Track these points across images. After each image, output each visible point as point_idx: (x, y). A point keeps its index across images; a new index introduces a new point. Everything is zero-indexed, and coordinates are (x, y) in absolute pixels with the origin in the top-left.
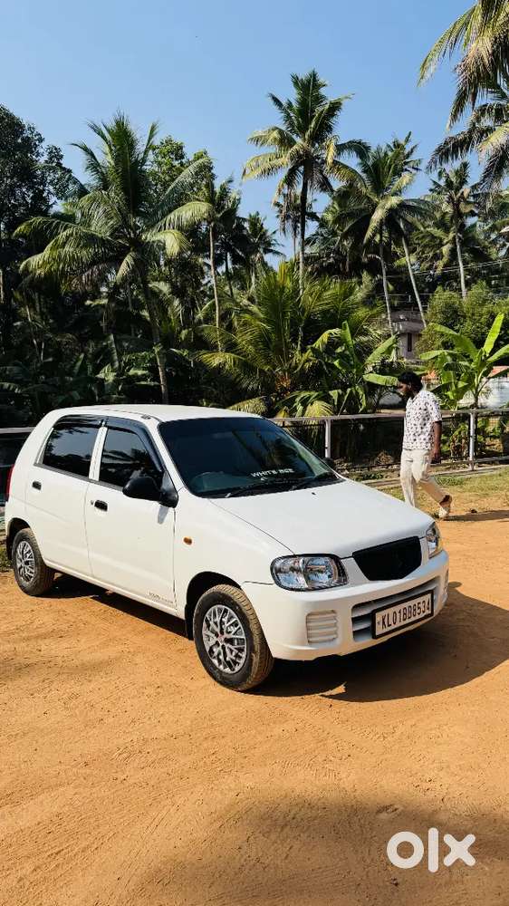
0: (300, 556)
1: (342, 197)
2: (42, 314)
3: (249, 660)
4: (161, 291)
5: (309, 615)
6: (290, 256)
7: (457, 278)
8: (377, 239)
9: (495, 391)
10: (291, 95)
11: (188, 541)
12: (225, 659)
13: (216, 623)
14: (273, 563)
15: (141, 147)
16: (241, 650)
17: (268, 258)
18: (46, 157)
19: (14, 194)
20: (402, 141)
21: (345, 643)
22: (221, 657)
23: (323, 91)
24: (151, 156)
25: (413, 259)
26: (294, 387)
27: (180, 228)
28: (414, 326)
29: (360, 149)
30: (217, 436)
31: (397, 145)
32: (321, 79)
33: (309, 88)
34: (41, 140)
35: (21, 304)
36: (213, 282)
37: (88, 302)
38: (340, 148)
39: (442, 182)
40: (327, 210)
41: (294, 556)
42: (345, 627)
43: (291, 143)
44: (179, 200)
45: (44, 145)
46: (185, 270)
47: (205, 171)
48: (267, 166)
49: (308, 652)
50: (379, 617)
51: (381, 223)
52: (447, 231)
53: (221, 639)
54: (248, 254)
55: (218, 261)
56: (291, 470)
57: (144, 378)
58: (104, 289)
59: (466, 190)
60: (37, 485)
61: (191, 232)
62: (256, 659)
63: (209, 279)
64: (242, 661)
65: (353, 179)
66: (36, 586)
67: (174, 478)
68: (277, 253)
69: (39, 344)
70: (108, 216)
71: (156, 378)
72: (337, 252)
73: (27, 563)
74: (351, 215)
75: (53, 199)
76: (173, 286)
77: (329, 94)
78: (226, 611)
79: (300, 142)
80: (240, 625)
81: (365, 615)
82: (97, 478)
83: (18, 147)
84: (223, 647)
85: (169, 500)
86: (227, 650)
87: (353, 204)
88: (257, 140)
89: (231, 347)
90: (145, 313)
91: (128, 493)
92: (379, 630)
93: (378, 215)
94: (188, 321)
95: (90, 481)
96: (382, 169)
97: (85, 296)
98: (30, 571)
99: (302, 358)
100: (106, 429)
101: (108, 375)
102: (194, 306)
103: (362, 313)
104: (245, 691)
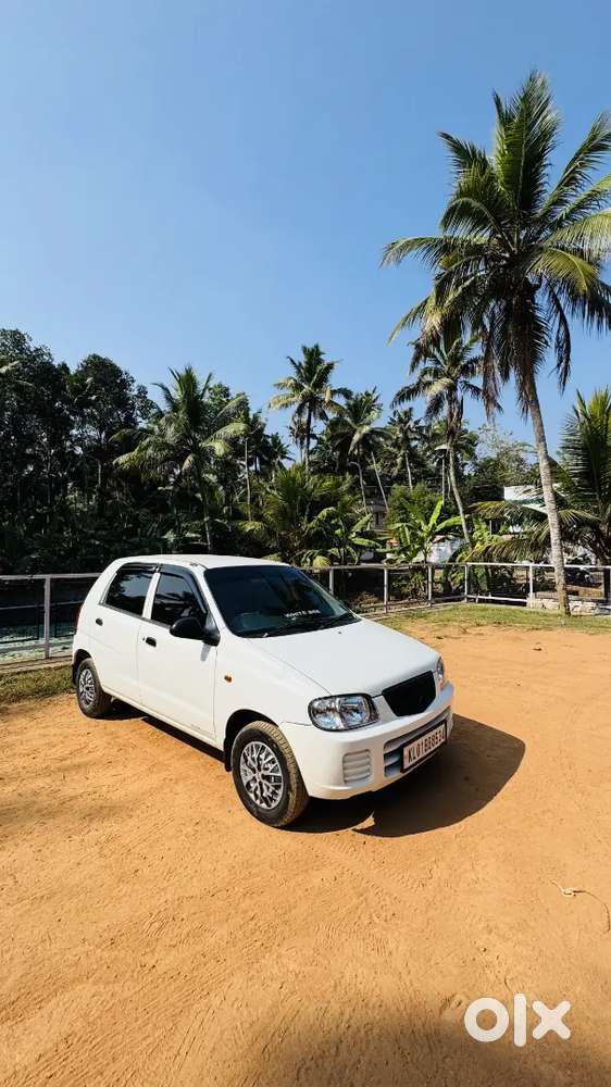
0: (336, 697)
1: (333, 425)
2: (127, 495)
3: (286, 798)
4: (210, 481)
5: (346, 755)
6: (299, 461)
7: (406, 479)
8: (356, 452)
9: (435, 553)
10: (301, 359)
11: (228, 679)
12: (262, 793)
13: (253, 759)
14: (311, 703)
15: (201, 387)
16: (277, 787)
17: (284, 461)
18: (136, 393)
19: (112, 415)
20: (370, 392)
21: (377, 778)
22: (258, 792)
23: (322, 357)
24: (207, 394)
25: (379, 465)
26: (301, 547)
27: (226, 440)
28: (380, 508)
29: (347, 393)
30: (254, 581)
31: (368, 395)
32: (321, 350)
33: (313, 355)
34: (133, 381)
35: (113, 489)
36: (246, 476)
37: (160, 488)
38: (333, 393)
39: (396, 419)
40: (322, 434)
41: (331, 697)
42: (378, 763)
43: (301, 388)
44: (225, 421)
45: (135, 384)
46: (227, 468)
47: (243, 404)
48: (285, 402)
49: (344, 791)
50: (406, 753)
51: (358, 443)
52: (399, 448)
53: (258, 775)
54: (270, 458)
55: (250, 463)
56: (318, 611)
57: (197, 539)
58: (172, 480)
59: (411, 424)
60: (99, 622)
61: (232, 442)
62: (292, 797)
63: (244, 475)
64: (278, 799)
65: (341, 412)
66: (94, 709)
67: (217, 619)
68: (290, 459)
69: (124, 516)
70: (177, 430)
71: (205, 540)
72: (330, 459)
73: (88, 689)
74: (339, 436)
75: (139, 419)
76: (219, 478)
77: (326, 359)
78: (263, 748)
79: (307, 388)
80: (277, 763)
81: (395, 750)
82: (149, 617)
83: (118, 385)
84: (261, 784)
85: (211, 639)
86: (264, 787)
87: (340, 430)
88: (279, 385)
89: (259, 518)
90: (199, 495)
91: (174, 633)
92: (407, 764)
93: (356, 437)
94: (228, 502)
95: (144, 619)
96: (360, 408)
97: (159, 483)
98: (91, 696)
99: (308, 526)
100: (159, 574)
101: (170, 536)
102: (232, 491)
103: (347, 498)
104: (282, 828)
